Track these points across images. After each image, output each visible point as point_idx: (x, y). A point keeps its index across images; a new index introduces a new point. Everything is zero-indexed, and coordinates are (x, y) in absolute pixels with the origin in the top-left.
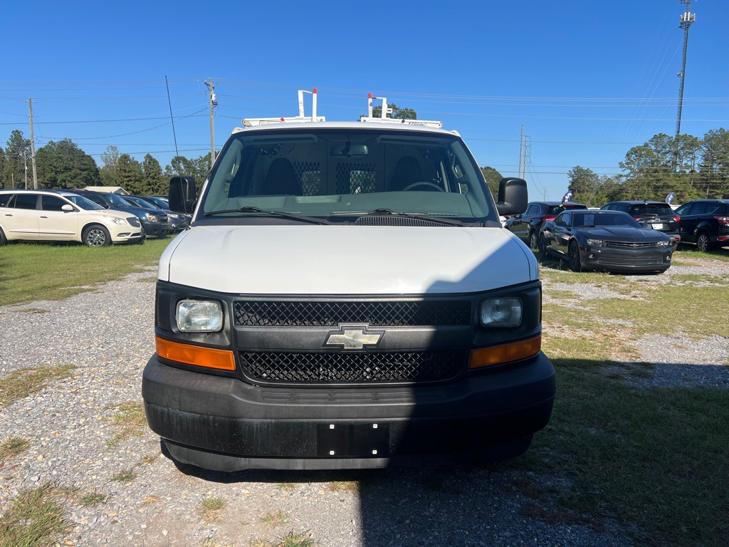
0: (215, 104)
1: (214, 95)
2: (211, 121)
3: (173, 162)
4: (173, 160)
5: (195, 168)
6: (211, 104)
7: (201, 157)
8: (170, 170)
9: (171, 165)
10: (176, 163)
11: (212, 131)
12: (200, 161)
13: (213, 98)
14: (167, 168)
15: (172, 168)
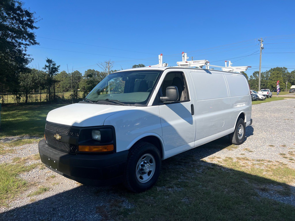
0: (262, 48)
1: (262, 45)
2: (260, 56)
3: (254, 74)
4: (254, 73)
5: (263, 76)
6: (261, 48)
7: (267, 71)
8: (252, 77)
9: (252, 75)
10: (255, 74)
11: (260, 60)
12: (266, 73)
13: (262, 46)
14: (251, 76)
15: (253, 77)
